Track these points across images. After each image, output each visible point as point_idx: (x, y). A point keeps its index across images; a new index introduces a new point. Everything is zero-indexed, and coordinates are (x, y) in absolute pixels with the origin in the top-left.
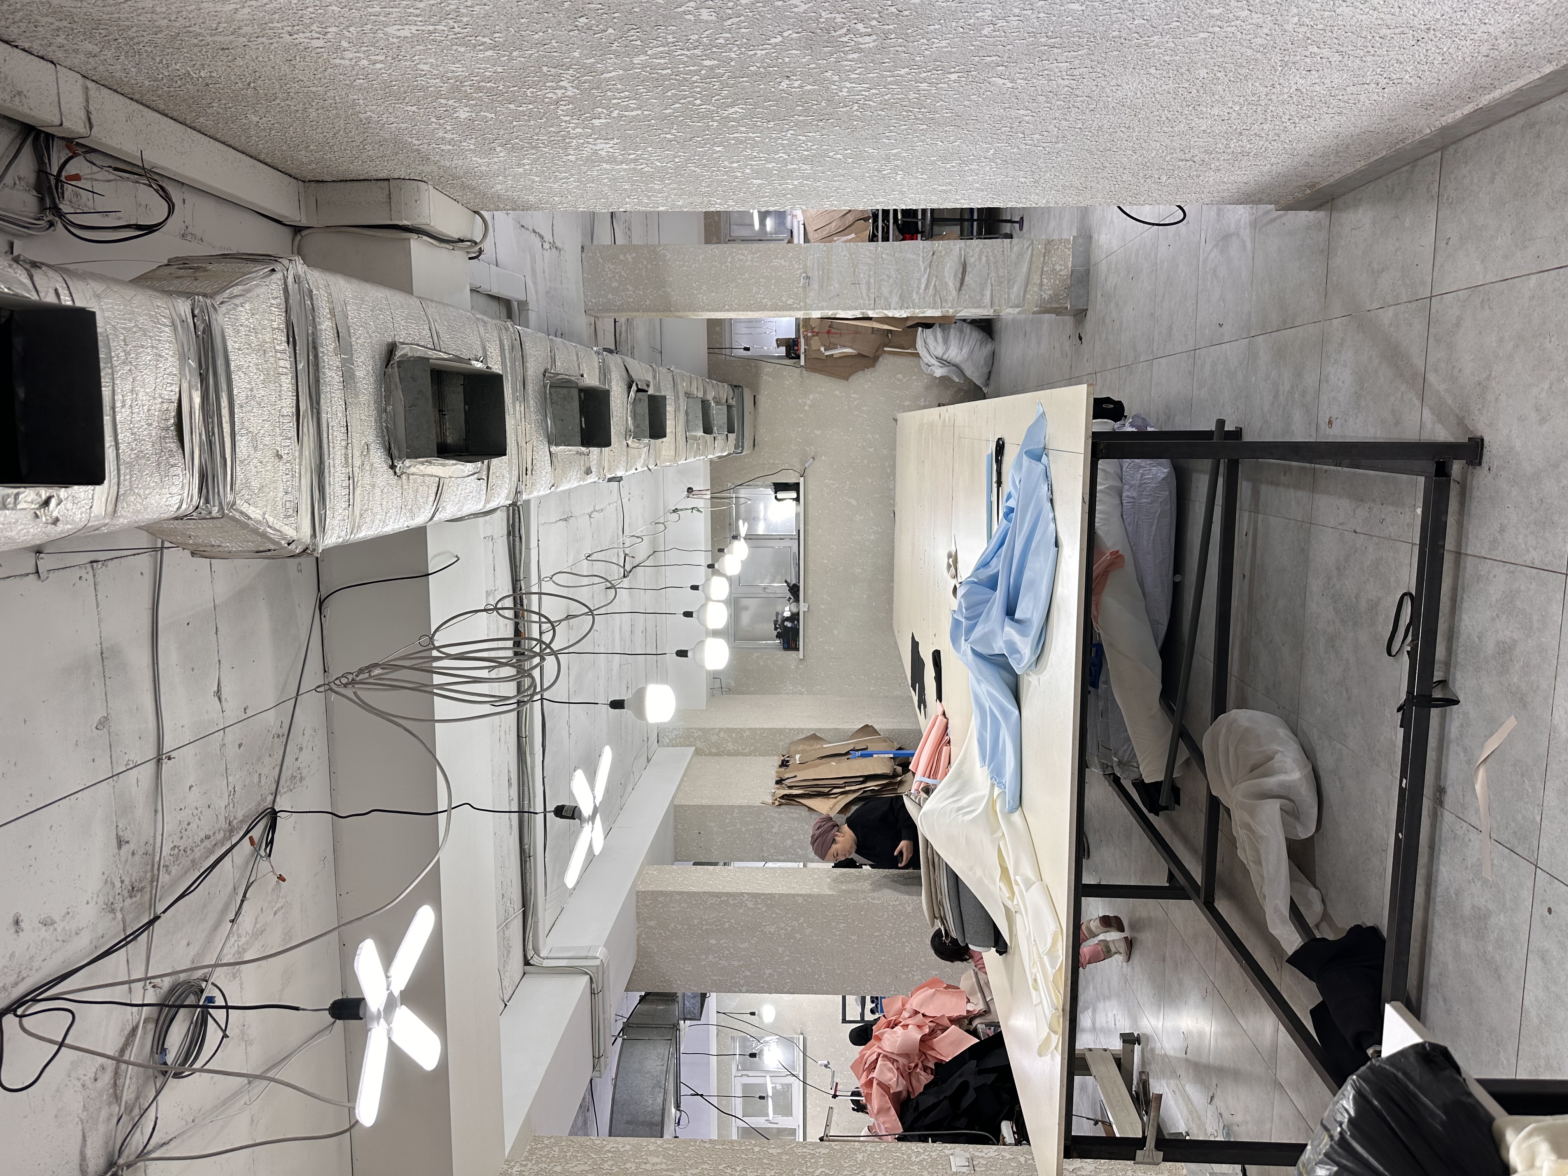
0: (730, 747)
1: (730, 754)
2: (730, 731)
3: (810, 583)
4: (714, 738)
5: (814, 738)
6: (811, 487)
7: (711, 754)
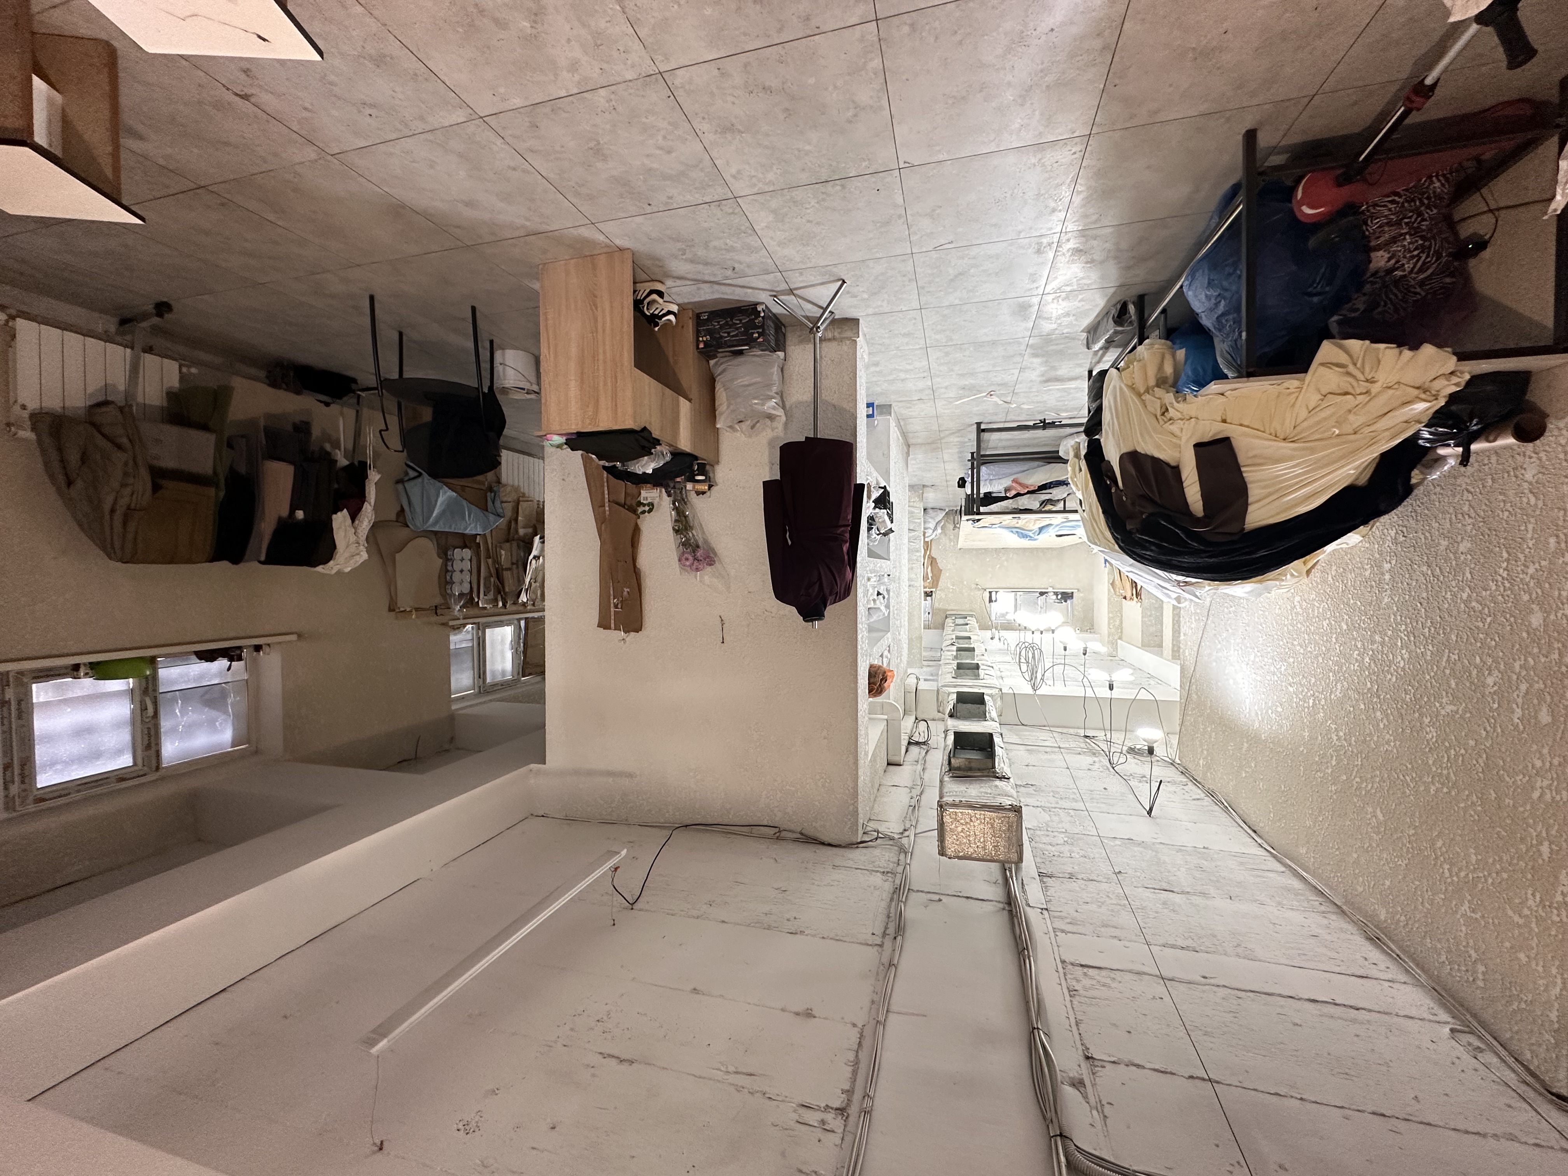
0: (1117, 623)
1: (1121, 622)
2: (1109, 624)
3: (1039, 586)
4: (1113, 630)
5: (1113, 584)
6: (991, 584)
7: (1122, 632)
